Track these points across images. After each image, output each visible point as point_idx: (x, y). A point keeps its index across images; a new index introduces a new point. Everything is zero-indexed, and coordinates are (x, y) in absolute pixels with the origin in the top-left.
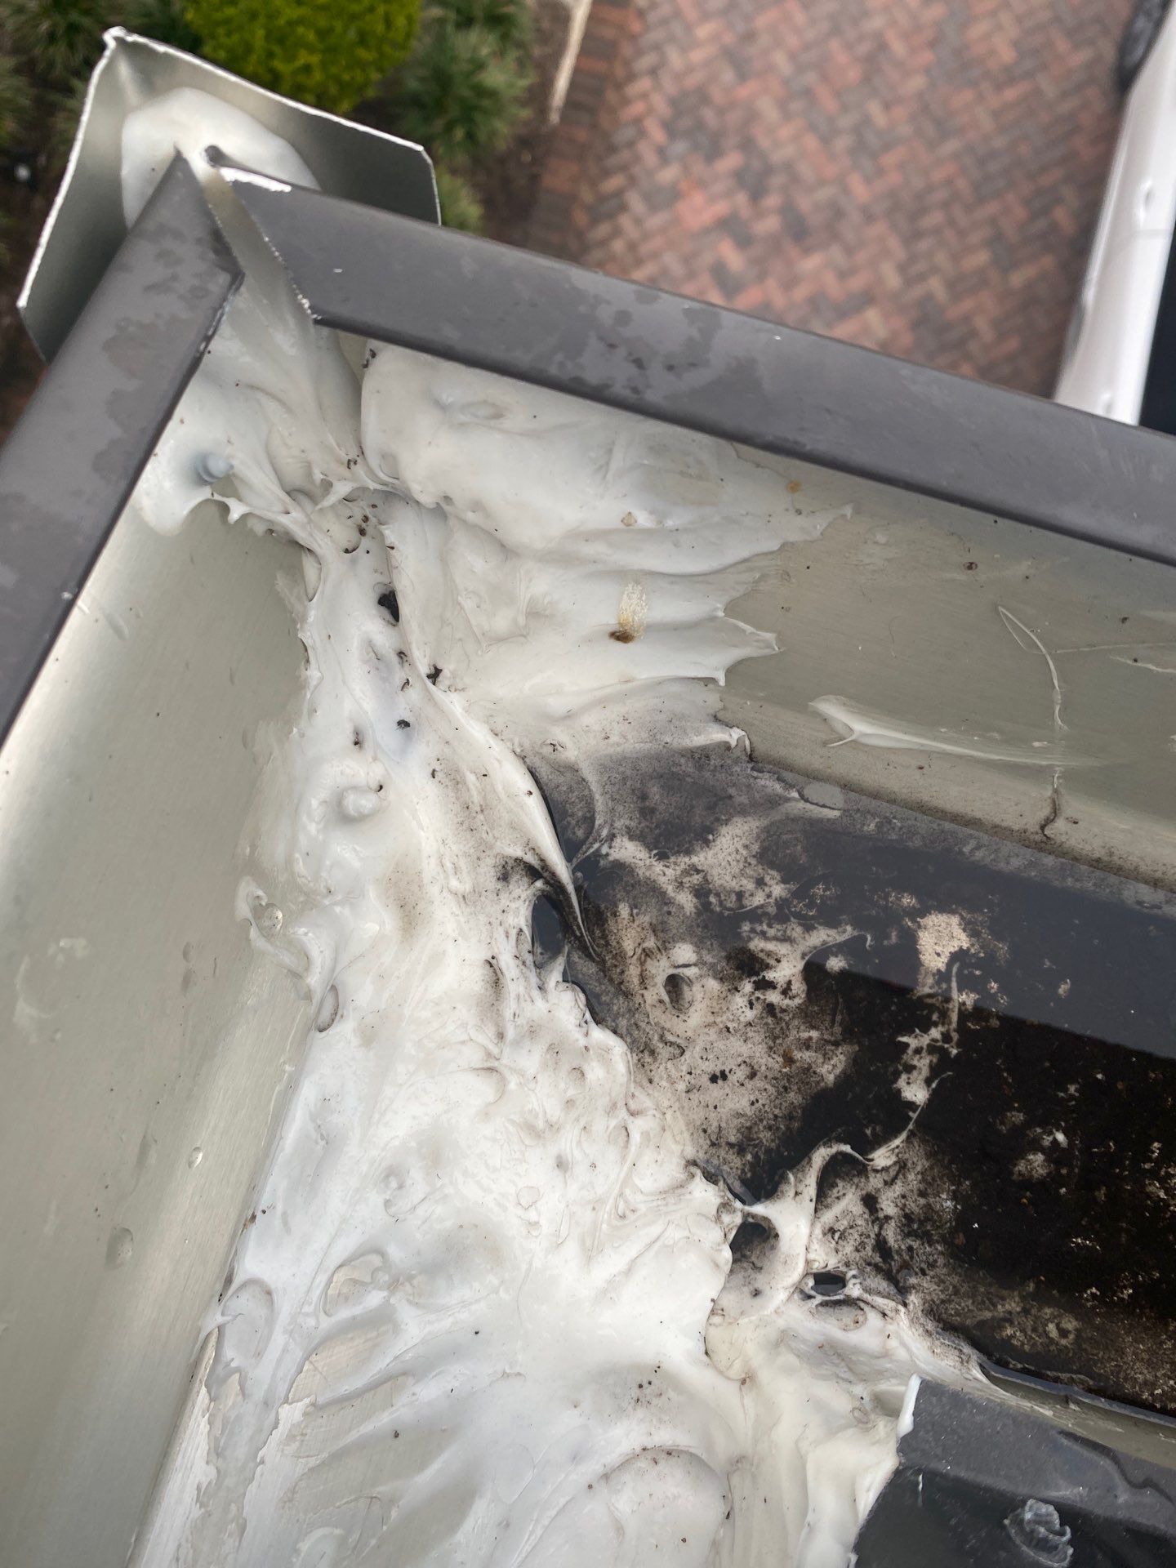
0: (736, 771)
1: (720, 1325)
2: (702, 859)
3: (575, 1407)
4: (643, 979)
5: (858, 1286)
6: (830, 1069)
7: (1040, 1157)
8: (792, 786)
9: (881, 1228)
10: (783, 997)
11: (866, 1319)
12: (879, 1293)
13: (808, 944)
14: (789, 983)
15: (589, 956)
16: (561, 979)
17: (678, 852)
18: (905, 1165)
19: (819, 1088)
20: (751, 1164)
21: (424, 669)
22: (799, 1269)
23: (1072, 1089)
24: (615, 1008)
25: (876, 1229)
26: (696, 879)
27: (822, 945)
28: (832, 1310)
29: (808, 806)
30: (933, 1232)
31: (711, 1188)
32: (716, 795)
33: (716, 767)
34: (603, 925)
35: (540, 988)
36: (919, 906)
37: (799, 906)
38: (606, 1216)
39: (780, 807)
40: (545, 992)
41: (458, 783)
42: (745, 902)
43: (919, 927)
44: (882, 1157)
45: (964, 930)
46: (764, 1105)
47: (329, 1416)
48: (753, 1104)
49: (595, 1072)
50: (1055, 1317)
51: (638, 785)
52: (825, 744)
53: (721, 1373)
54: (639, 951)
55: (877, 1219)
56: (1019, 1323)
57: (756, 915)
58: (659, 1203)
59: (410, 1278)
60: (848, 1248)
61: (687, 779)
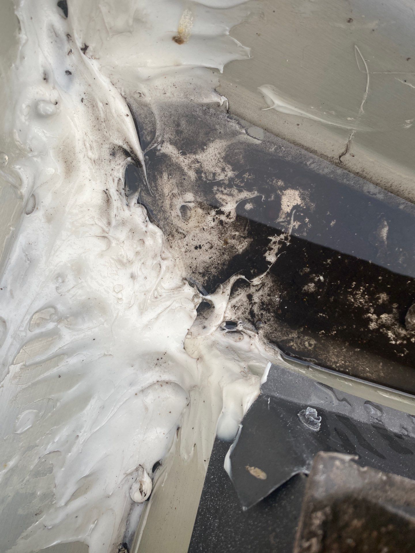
0: (221, 117)
1: (190, 338)
2: (201, 157)
3: (132, 366)
4: (171, 206)
5: (242, 326)
6: (241, 247)
7: (313, 285)
8: (243, 127)
9: (252, 306)
10: (227, 218)
11: (243, 338)
12: (249, 329)
13: (239, 197)
14: (230, 213)
15: (149, 194)
16: (136, 202)
17: (191, 153)
18: (264, 284)
19: (236, 254)
20: (207, 280)
21: (80, 45)
22: (222, 319)
23: (329, 261)
24: (159, 217)
25: (251, 306)
26: (197, 165)
27: (245, 198)
28: (231, 334)
29: (249, 137)
30: (271, 309)
31: (191, 288)
32: (210, 128)
33: (212, 114)
34: (156, 181)
35: (127, 205)
37: (237, 181)
38: (149, 297)
39: (237, 137)
40: (130, 207)
41: (94, 106)
42: (216, 178)
43: (283, 194)
44: (256, 281)
45: (300, 197)
46: (214, 259)
47: (31, 369)
48: (210, 258)
49: (149, 242)
50: (308, 340)
51: (176, 119)
52: (260, 109)
53: (189, 355)
54: (170, 194)
55: (251, 303)
56: (296, 341)
57: (220, 184)
58: (171, 293)
59: (66, 318)
60: (240, 313)
61: (199, 118)
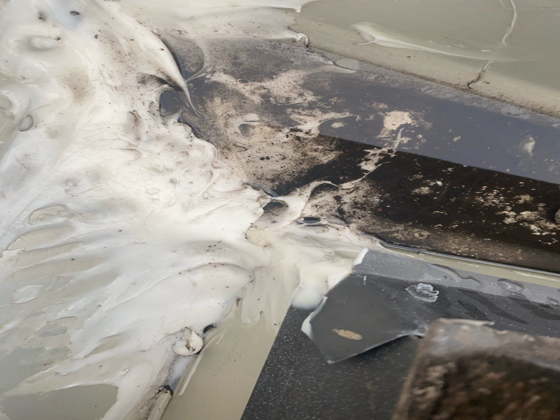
0: (297, 51)
1: (255, 230)
2: (268, 84)
3: (174, 252)
4: (226, 125)
5: (326, 221)
6: (327, 158)
7: (427, 188)
10: (305, 135)
11: (328, 230)
12: (336, 223)
13: (323, 118)
14: (310, 130)
15: (195, 115)
16: (176, 121)
17: (254, 81)
18: (358, 188)
19: (319, 164)
20: (277, 185)
22: (298, 216)
23: (450, 169)
24: (209, 133)
25: (339, 206)
26: (263, 91)
27: (331, 118)
28: (311, 227)
29: (337, 68)
30: (367, 208)
31: (256, 191)
32: (282, 60)
33: (284, 48)
34: (204, 104)
35: (163, 123)
36: (388, 108)
37: (321, 104)
38: (197, 198)
39: (319, 67)
40: (167, 125)
41: (113, 42)
42: (291, 101)
43: (386, 115)
44: (347, 185)
45: (410, 117)
46: (288, 168)
47: (33, 254)
48: (282, 167)
49: (195, 153)
50: (419, 232)
51: (233, 53)
52: (356, 44)
53: (253, 243)
54: (225, 115)
55: (340, 203)
56: (401, 233)
57: (296, 106)
58: (227, 195)
59: (81, 214)
60: (323, 211)
61: (265, 52)
